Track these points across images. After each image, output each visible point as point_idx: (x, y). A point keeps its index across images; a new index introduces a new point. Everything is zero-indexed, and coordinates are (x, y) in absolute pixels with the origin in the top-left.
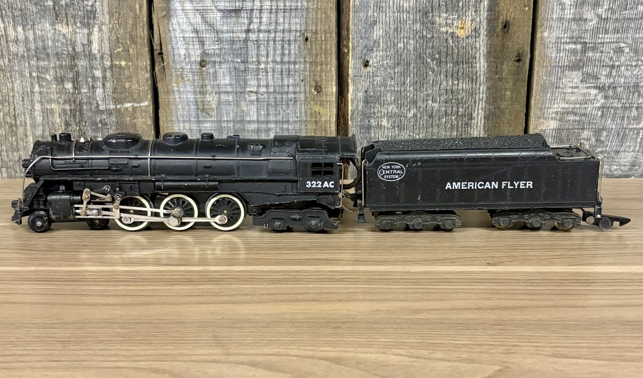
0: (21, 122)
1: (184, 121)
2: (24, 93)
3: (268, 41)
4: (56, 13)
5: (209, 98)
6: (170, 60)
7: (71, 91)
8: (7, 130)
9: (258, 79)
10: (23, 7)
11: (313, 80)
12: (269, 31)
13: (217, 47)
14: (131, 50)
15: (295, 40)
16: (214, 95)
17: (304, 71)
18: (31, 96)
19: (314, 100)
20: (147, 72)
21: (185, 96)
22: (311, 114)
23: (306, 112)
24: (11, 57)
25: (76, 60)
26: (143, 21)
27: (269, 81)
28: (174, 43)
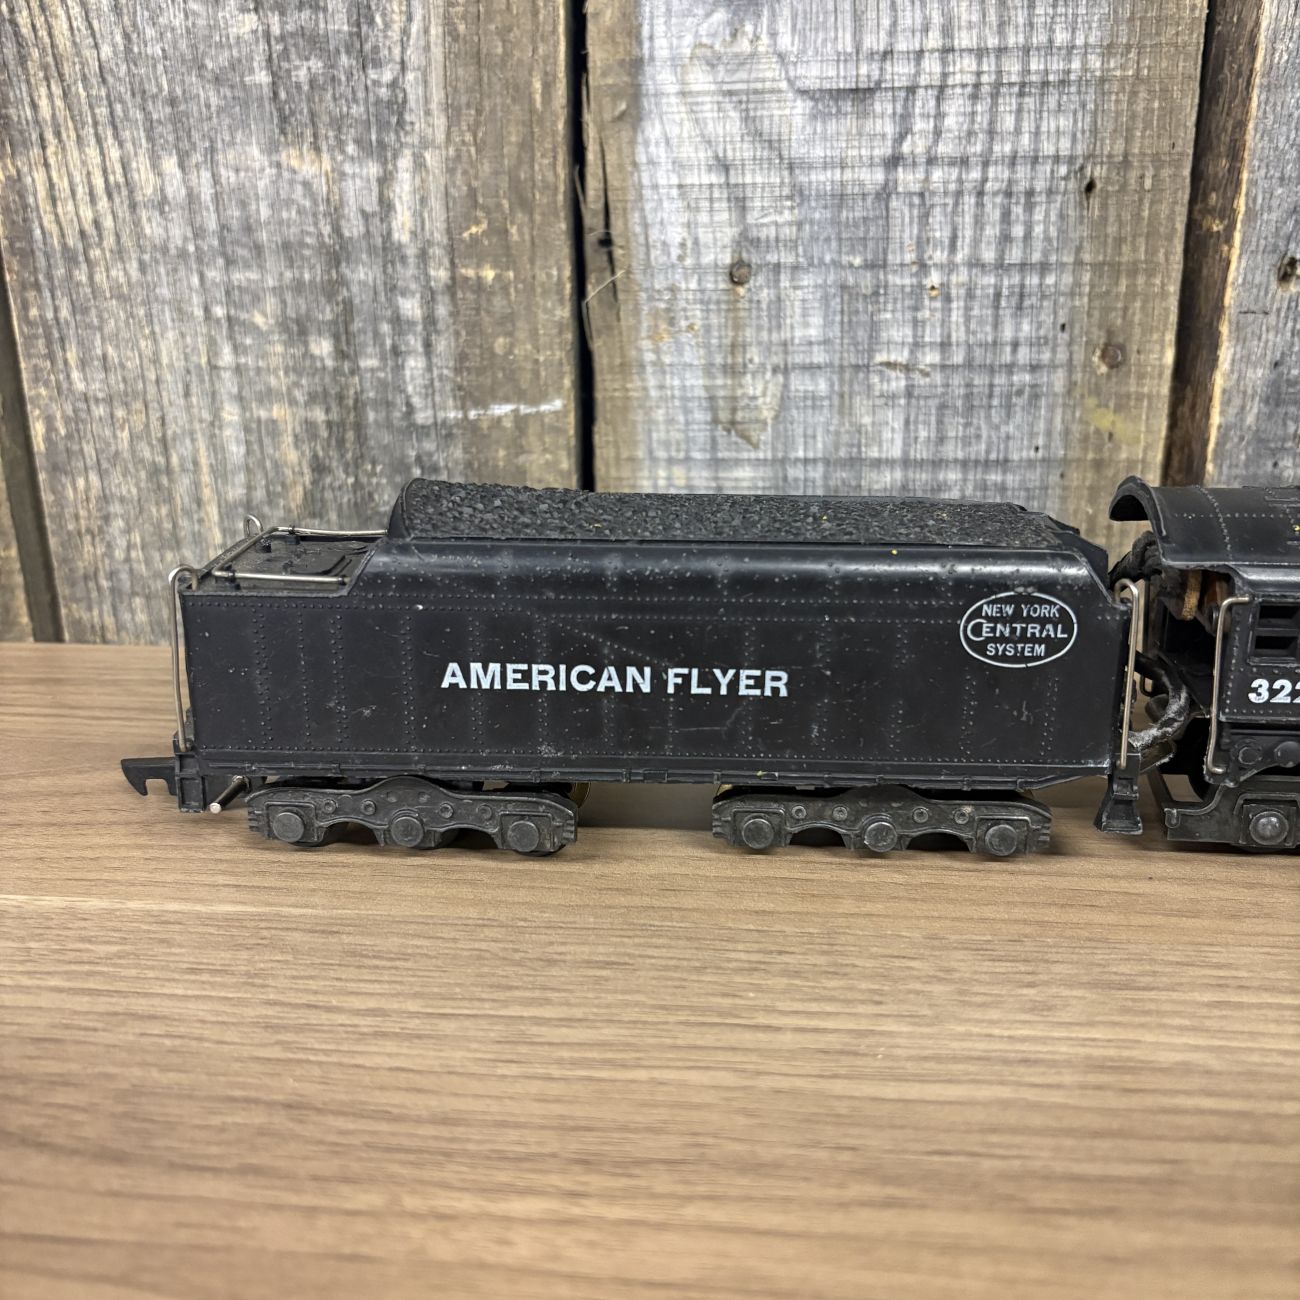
0: (182, 459)
1: (670, 461)
2: (188, 372)
3: (959, 194)
4: (280, 110)
5: (752, 386)
6: (634, 264)
7: (330, 363)
8: (143, 485)
9: (915, 322)
10: (179, 91)
11: (1100, 328)
12: (964, 162)
13: (787, 216)
14: (514, 230)
15: (1050, 192)
16: (768, 375)
17: (1072, 294)
18: (211, 380)
19: (1098, 394)
20: (561, 301)
21: (676, 382)
22: (1085, 439)
23: (1067, 432)
24: (146, 257)
25: (344, 265)
26: (554, 133)
27: (953, 327)
28: (648, 206)
